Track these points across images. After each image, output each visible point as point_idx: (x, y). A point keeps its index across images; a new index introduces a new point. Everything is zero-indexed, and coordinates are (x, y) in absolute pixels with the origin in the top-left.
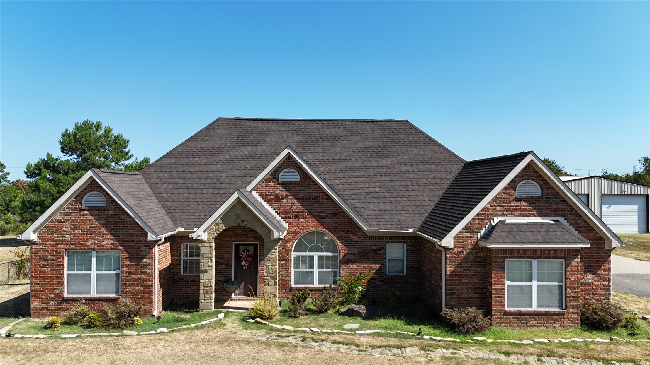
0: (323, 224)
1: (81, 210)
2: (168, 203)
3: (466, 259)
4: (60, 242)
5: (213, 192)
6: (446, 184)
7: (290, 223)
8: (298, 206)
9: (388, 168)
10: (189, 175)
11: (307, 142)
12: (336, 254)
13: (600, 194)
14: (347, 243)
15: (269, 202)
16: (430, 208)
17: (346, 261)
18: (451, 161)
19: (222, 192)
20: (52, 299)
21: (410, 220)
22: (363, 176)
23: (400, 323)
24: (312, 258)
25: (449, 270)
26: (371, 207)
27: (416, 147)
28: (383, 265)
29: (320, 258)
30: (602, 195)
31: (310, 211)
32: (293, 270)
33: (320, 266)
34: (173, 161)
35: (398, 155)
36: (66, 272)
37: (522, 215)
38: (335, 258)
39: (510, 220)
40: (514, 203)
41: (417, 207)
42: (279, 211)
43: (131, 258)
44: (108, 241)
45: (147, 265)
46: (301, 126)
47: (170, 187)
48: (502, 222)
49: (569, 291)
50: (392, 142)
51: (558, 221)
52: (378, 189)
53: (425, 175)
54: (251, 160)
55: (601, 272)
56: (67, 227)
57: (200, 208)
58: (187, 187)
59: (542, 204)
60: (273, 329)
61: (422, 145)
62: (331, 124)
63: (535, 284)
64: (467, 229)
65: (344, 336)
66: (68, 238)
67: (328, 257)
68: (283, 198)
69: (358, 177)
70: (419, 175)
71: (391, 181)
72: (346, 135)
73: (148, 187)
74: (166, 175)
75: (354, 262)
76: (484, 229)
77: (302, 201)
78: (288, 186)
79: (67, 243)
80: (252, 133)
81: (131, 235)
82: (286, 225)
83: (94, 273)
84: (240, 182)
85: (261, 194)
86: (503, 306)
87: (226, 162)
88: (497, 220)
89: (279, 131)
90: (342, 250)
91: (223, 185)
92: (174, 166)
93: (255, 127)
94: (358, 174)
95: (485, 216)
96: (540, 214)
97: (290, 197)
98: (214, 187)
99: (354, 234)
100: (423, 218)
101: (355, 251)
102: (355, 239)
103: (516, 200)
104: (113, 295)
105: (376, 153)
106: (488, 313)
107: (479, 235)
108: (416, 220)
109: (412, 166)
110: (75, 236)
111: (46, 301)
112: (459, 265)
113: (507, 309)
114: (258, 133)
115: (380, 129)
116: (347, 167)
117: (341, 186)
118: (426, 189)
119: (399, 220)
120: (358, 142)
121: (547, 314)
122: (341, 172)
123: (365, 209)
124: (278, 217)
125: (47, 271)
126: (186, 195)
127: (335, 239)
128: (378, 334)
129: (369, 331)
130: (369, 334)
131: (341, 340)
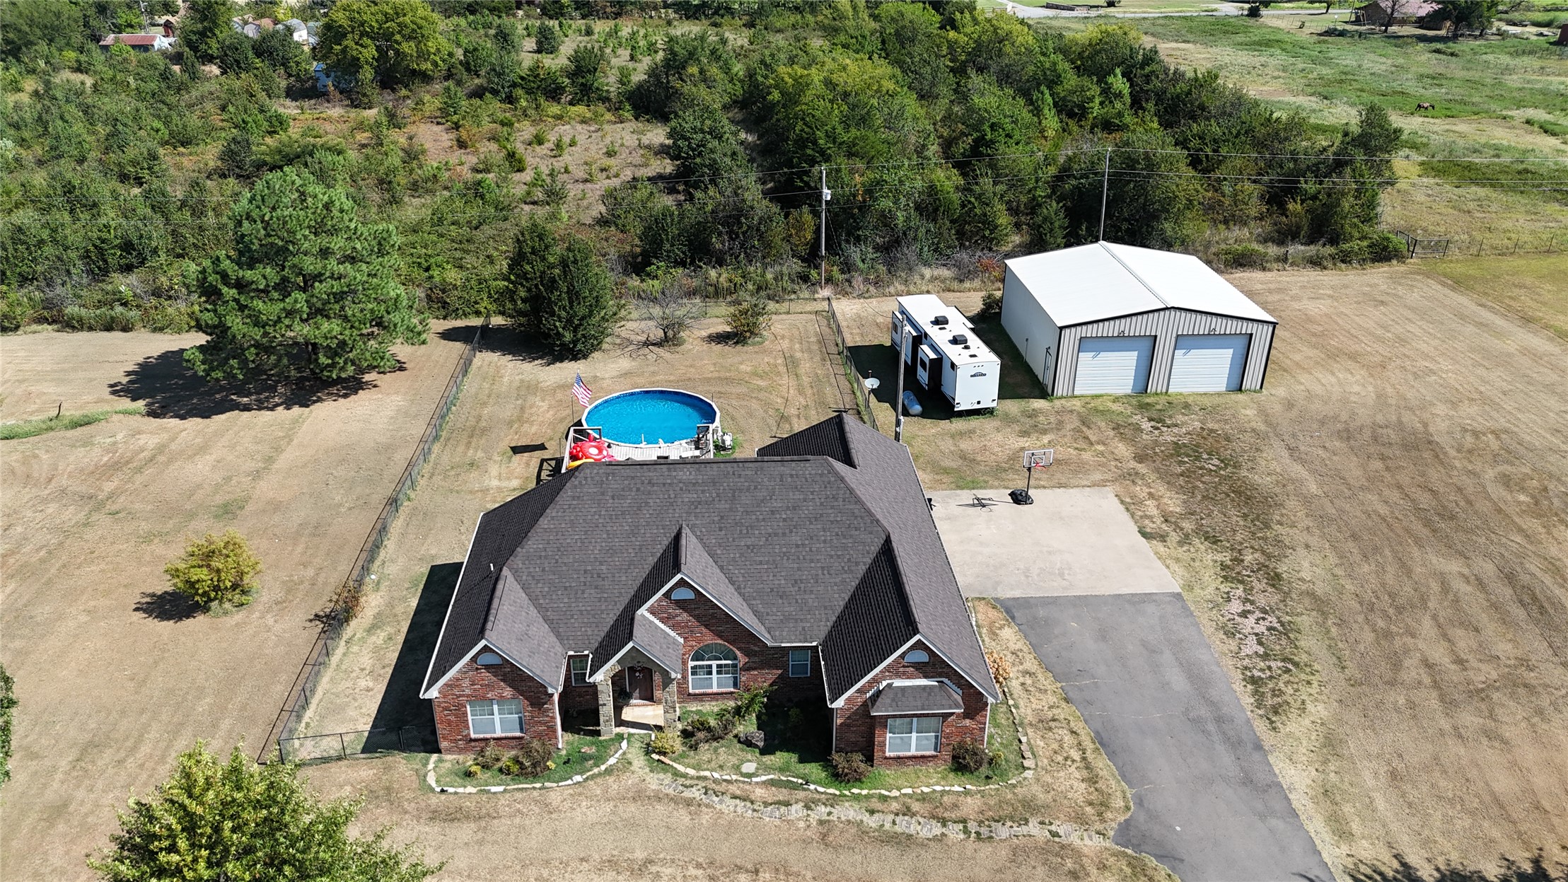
0: (721, 637)
1: (477, 669)
2: (549, 613)
3: (855, 713)
4: (461, 696)
5: (595, 595)
6: (862, 569)
7: (685, 638)
8: (693, 622)
9: (797, 546)
10: (564, 568)
11: (699, 503)
12: (735, 662)
13: (1174, 335)
14: (747, 653)
15: (662, 620)
16: (839, 610)
17: (747, 668)
18: (871, 533)
19: (606, 595)
20: (460, 740)
21: (815, 627)
22: (767, 562)
23: (794, 758)
24: (710, 666)
25: (839, 721)
26: (775, 610)
27: (832, 507)
28: (786, 670)
29: (719, 666)
30: (1178, 336)
31: (706, 626)
32: (690, 677)
33: (719, 672)
34: (541, 546)
35: (811, 523)
36: (470, 718)
37: (908, 678)
38: (735, 666)
39: (898, 683)
40: (901, 670)
41: (826, 608)
42: (673, 627)
43: (532, 705)
44: (508, 692)
45: (548, 710)
46: (690, 474)
47: (546, 589)
48: (889, 686)
49: (943, 740)
50: (805, 500)
51: (942, 682)
52: (783, 582)
53: (838, 556)
54: (634, 539)
55: (978, 718)
56: (466, 683)
57: (586, 620)
58: (566, 588)
59: (929, 669)
60: (677, 774)
61: (841, 503)
62: (729, 469)
63: (914, 735)
64: (858, 691)
65: (741, 785)
66: (467, 692)
67: (726, 665)
68: (677, 616)
69: (761, 563)
70: (831, 557)
71: (799, 569)
72: (748, 490)
73: (521, 590)
74: (537, 569)
75: (755, 669)
76: (873, 690)
77: (697, 618)
78: (681, 604)
79: (468, 696)
80: (630, 490)
81: (530, 687)
82: (682, 640)
83: (497, 717)
84: (624, 578)
85: (652, 613)
86: (884, 753)
87: (604, 544)
88: (885, 683)
89: (664, 484)
90: (742, 659)
91: (606, 583)
92: (543, 554)
93: (633, 478)
94: (761, 559)
95: (876, 680)
96: (925, 677)
97: (685, 615)
98: (596, 587)
99: (755, 645)
100: (830, 624)
101: (756, 659)
102: (756, 649)
103: (904, 666)
104: (518, 734)
105: (785, 520)
106: (870, 759)
107: (868, 695)
108: (822, 628)
109: (825, 542)
110: (475, 690)
111: (456, 741)
112: (849, 718)
113: (887, 754)
114: (638, 490)
115: (792, 476)
116: (748, 547)
117: (741, 579)
118: (837, 580)
119: (803, 629)
120: (762, 501)
121: (923, 757)
122: (742, 555)
123: (768, 614)
124: (672, 633)
125: (452, 718)
126: (566, 600)
127: (735, 649)
128: (772, 783)
129: (764, 778)
130: (764, 782)
131: (738, 792)
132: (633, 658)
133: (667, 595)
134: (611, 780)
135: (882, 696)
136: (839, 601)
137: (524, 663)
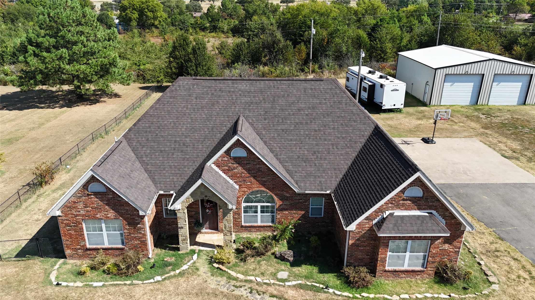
0: (264, 186)
1: (88, 195)
2: (149, 167)
3: (363, 236)
4: (77, 215)
5: (181, 156)
6: (359, 146)
7: (240, 186)
8: (245, 174)
9: (316, 131)
10: (161, 139)
11: (252, 103)
12: (273, 204)
13: (493, 74)
14: (282, 198)
15: (224, 171)
16: (344, 171)
17: (281, 209)
18: (364, 124)
19: (188, 157)
20: (79, 249)
21: (328, 182)
22: (296, 140)
23: (315, 270)
24: (257, 207)
25: (351, 242)
26: (300, 169)
27: (338, 108)
28: (307, 212)
29: (262, 207)
30: (495, 74)
31: (255, 177)
32: (243, 214)
33: (262, 212)
34: (147, 125)
35: (324, 117)
36: (85, 232)
37: (406, 209)
38: (273, 207)
39: (398, 213)
40: (401, 202)
41: (335, 169)
42: (232, 177)
43: (129, 224)
44: (111, 214)
45: (140, 229)
46: (246, 86)
47: (148, 151)
48: (391, 215)
49: (430, 259)
50: (320, 103)
51: (431, 213)
52: (306, 152)
53: (343, 138)
54: (208, 123)
55: (455, 243)
56: (80, 206)
57: (173, 172)
58: (161, 151)
59: (422, 203)
60: (230, 278)
61: (344, 106)
62: (271, 84)
63: (408, 254)
64: (367, 218)
65: (277, 287)
66: (82, 212)
67: (267, 207)
68: (235, 168)
69: (291, 140)
70: (338, 138)
71: (317, 145)
72: (283, 96)
73: (131, 152)
74: (144, 139)
75: (286, 210)
76: (378, 218)
77: (248, 170)
78: (238, 160)
79: (83, 216)
80: (208, 94)
81: (127, 210)
82: (237, 187)
83: (105, 233)
84: (200, 147)
85: (218, 166)
86: (385, 267)
87: (188, 125)
88: (388, 213)
89: (229, 92)
90: (278, 202)
91: (188, 149)
92: (148, 130)
93: (209, 87)
94: (292, 138)
95: (381, 210)
96: (419, 209)
97: (240, 168)
98: (182, 151)
99: (287, 192)
100: (338, 180)
101: (287, 203)
102: (288, 195)
103: (404, 200)
104: (120, 246)
105: (307, 115)
106: (373, 271)
107: (374, 222)
108: (333, 182)
109: (334, 128)
110: (87, 211)
111: (76, 250)
112: (358, 240)
113: (387, 268)
114: (213, 94)
115: (311, 89)
116: (283, 130)
117: (278, 149)
118: (343, 152)
119: (320, 182)
120: (292, 103)
121: (413, 271)
122: (279, 135)
123: (296, 172)
124: (231, 182)
125: (73, 232)
126: (161, 159)
127: (273, 195)
128: (300, 286)
129: (294, 283)
130: (294, 286)
131: (275, 293)
132: (202, 193)
133: (228, 152)
134: (182, 280)
135: (386, 222)
136: (345, 166)
137: (122, 191)
